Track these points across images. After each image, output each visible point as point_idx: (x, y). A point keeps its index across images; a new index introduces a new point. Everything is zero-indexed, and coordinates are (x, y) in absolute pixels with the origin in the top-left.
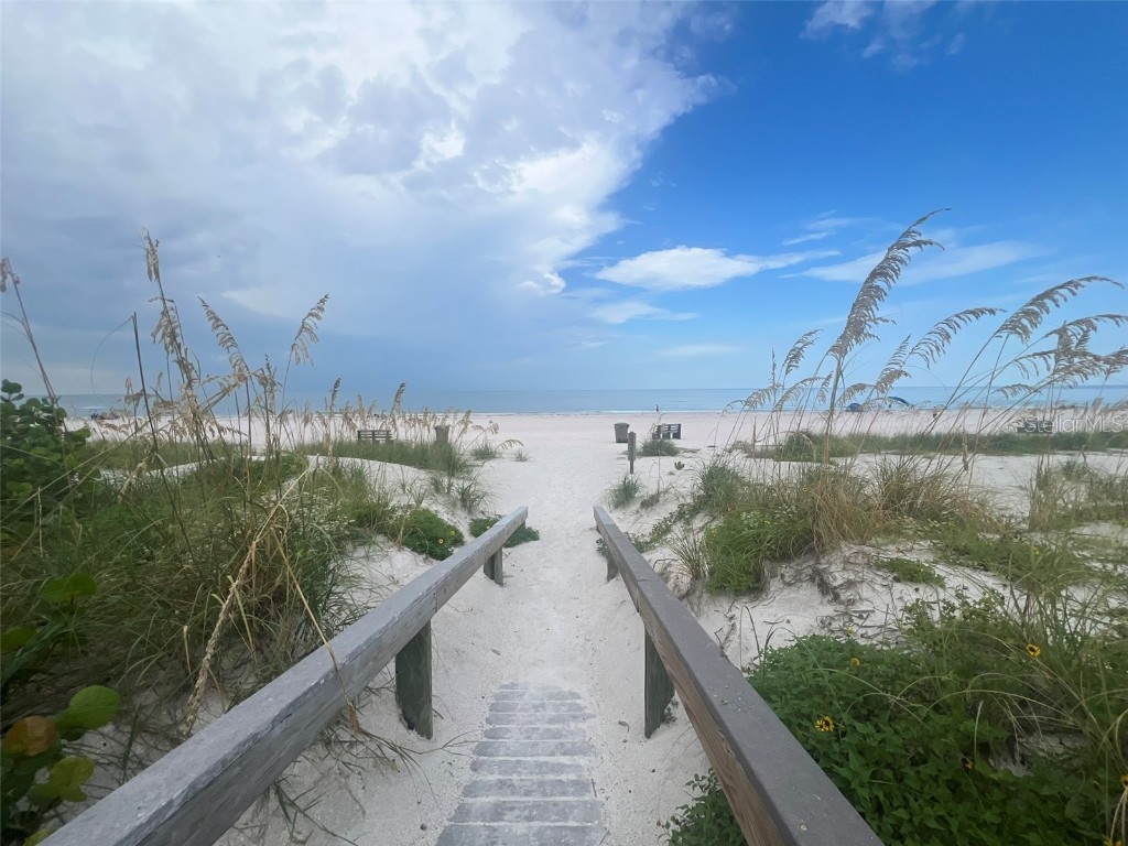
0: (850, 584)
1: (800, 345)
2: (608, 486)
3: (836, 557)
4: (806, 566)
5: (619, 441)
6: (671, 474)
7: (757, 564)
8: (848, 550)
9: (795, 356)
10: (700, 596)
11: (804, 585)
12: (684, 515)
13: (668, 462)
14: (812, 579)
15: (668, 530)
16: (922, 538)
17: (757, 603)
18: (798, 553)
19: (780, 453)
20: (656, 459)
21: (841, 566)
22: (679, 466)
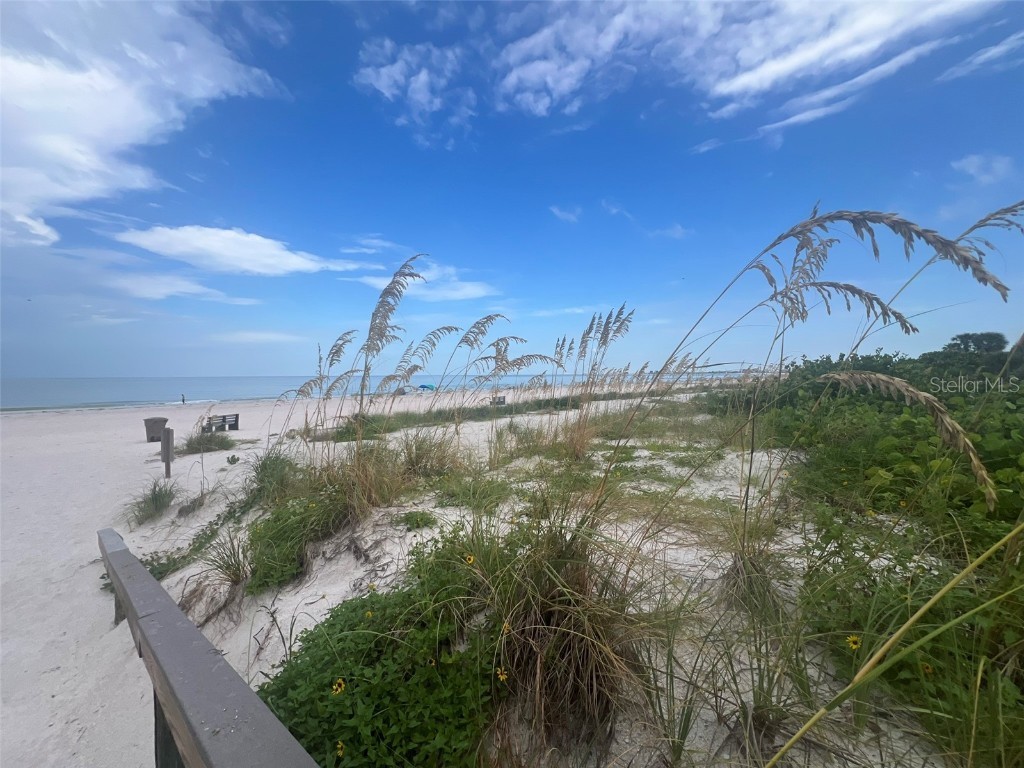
0: (377, 544)
1: (340, 342)
2: (127, 500)
3: (368, 524)
4: (343, 538)
5: (151, 439)
6: (223, 470)
7: (301, 549)
8: (377, 514)
9: (336, 352)
10: (241, 601)
11: (343, 556)
12: (233, 515)
13: (219, 458)
14: (349, 548)
15: (214, 534)
16: (429, 491)
17: (300, 588)
18: (337, 529)
19: (341, 435)
20: (197, 457)
21: (372, 530)
22: (233, 461)
